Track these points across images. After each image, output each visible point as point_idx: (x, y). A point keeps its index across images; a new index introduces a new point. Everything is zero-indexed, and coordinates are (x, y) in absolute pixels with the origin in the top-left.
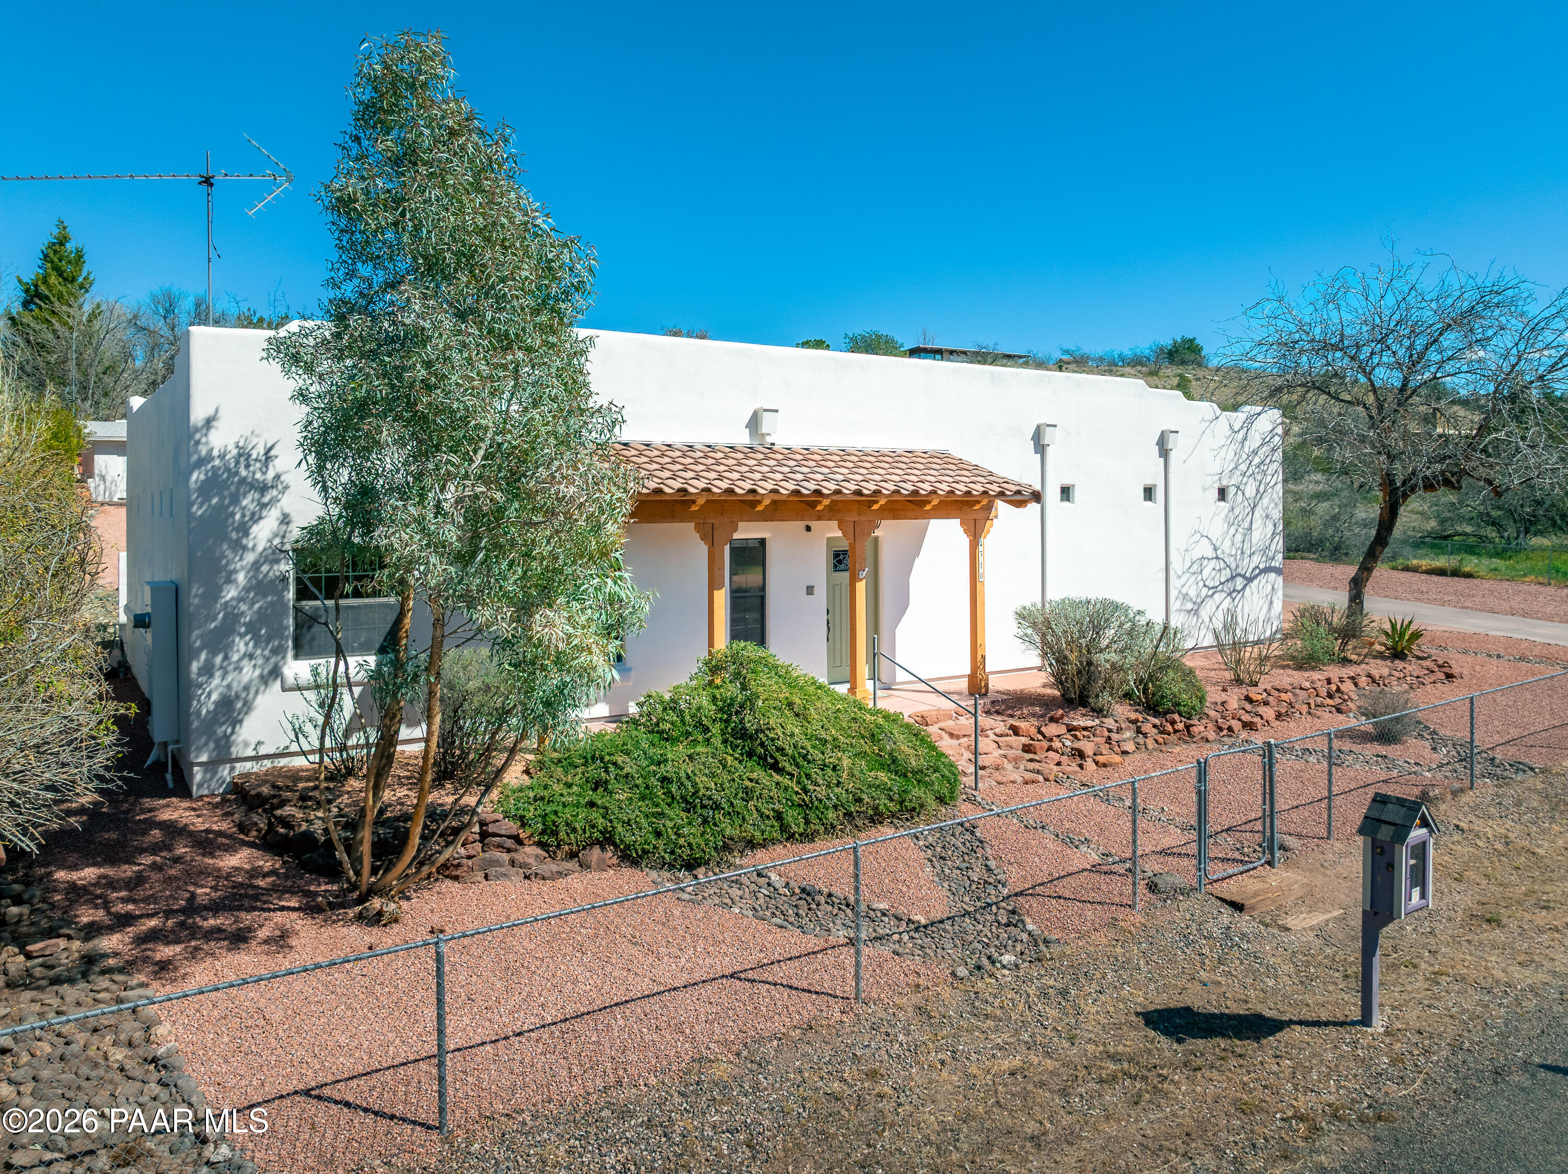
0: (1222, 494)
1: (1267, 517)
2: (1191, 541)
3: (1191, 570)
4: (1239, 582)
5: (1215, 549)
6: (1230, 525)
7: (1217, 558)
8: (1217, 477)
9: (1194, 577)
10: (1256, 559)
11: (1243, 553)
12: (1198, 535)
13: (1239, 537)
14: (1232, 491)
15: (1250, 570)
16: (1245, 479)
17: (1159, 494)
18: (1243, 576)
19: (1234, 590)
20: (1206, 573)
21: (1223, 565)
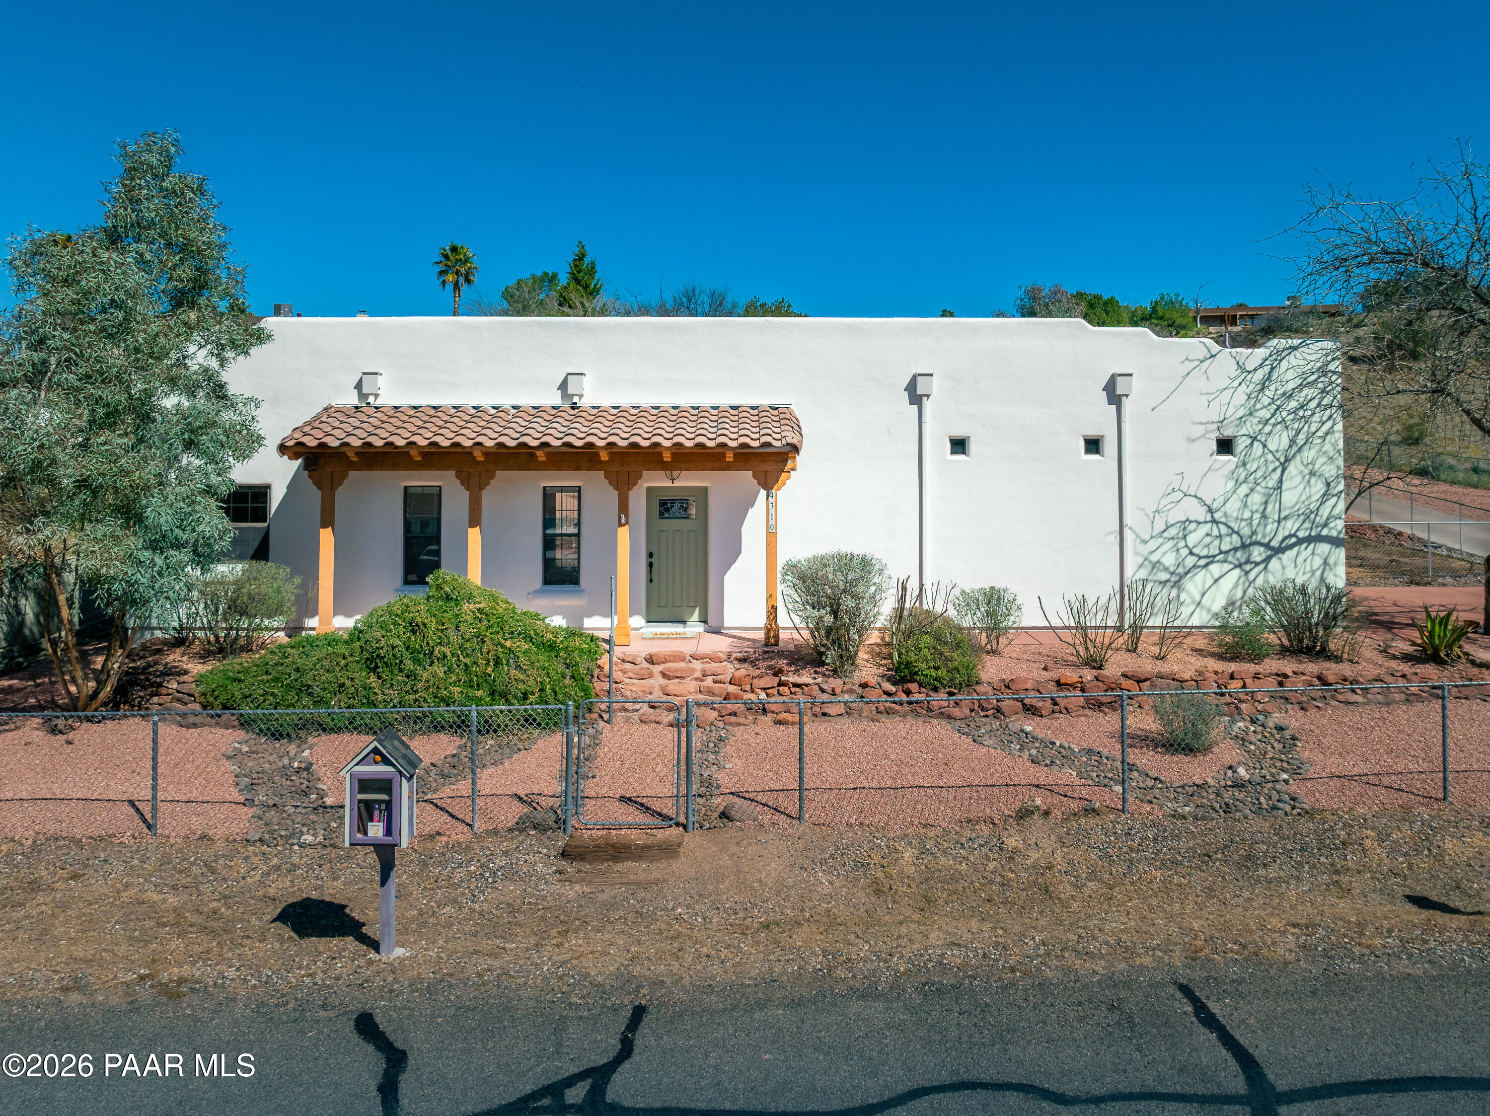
0: (1225, 446)
1: (1312, 473)
2: (1164, 502)
3: (1166, 534)
4: (1258, 554)
5: (1210, 510)
6: (1238, 484)
7: (1214, 521)
8: (1215, 426)
9: (1171, 543)
10: (1290, 526)
11: (1264, 516)
12: (1180, 495)
13: (1256, 499)
14: (1241, 444)
15: (1279, 537)
16: (1268, 428)
17: (1109, 446)
18: (1267, 546)
19: (1248, 562)
20: (1192, 540)
21: (1224, 530)
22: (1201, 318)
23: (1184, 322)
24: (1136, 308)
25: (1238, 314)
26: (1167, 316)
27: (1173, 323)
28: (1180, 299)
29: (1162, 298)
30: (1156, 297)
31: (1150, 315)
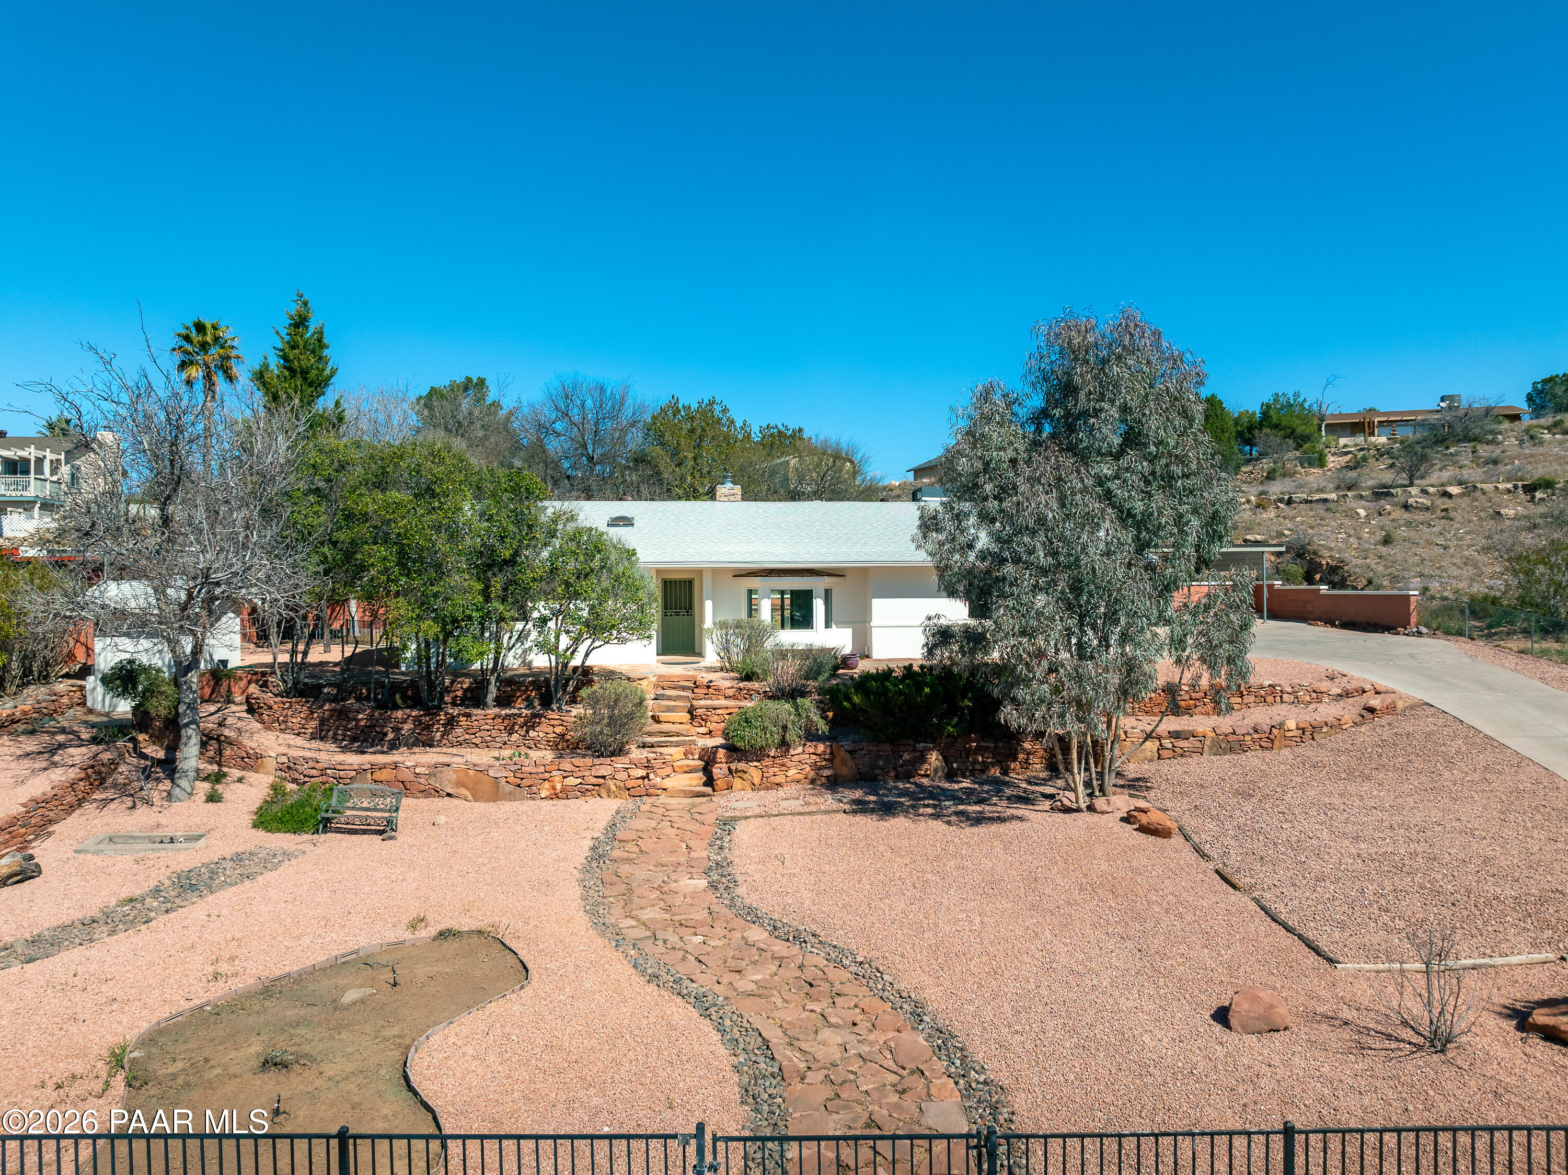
22: (1327, 426)
23: (1307, 431)
24: (1241, 414)
25: (1376, 420)
26: (1284, 423)
27: (1292, 433)
28: (1301, 400)
29: (1276, 400)
30: (1267, 398)
31: (1261, 423)
